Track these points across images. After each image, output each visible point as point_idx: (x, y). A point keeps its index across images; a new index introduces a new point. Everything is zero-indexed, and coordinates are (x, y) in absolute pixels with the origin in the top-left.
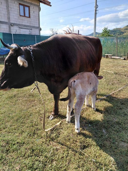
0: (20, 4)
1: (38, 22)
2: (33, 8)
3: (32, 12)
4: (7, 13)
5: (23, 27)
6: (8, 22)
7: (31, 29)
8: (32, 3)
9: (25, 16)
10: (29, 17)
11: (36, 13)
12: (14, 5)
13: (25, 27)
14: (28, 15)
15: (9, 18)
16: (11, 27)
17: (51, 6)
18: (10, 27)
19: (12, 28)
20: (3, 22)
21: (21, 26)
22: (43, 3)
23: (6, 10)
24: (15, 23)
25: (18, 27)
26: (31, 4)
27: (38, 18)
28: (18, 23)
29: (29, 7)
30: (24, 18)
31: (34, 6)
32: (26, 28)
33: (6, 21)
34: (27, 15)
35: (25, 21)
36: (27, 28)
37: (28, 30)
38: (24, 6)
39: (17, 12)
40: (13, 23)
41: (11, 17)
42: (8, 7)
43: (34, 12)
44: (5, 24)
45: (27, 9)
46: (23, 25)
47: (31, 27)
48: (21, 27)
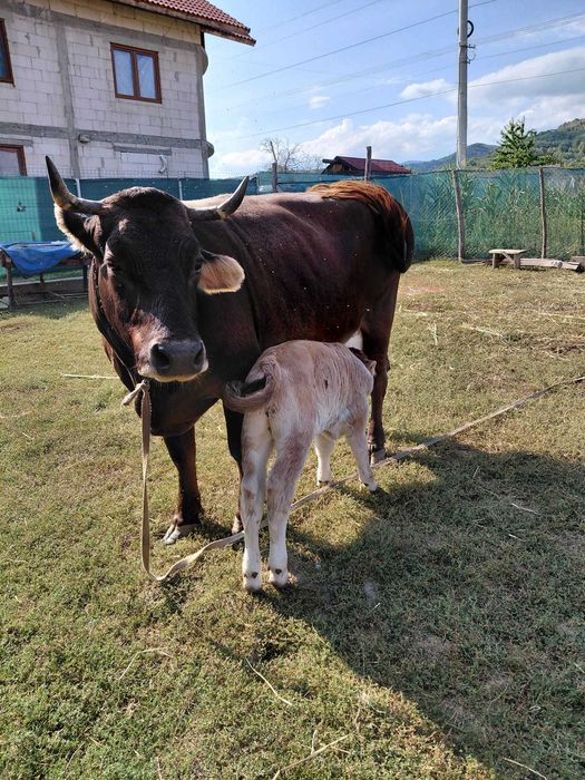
0: (115, 47)
1: (196, 116)
2: (175, 60)
3: (171, 76)
4: (59, 90)
5: (134, 146)
6: (66, 126)
7: (168, 153)
8: (168, 36)
9: (137, 96)
10: (159, 99)
11: (189, 77)
12: (92, 51)
13: (139, 146)
14: (154, 92)
15: (69, 111)
16: (80, 148)
17: (253, 42)
18: (76, 149)
19: (83, 151)
20: (45, 128)
21: (121, 142)
22: (218, 31)
23: (56, 78)
24: (99, 130)
25: (110, 145)
26: (165, 41)
27: (194, 99)
28: (109, 128)
29: (154, 55)
30: (133, 105)
31: (178, 51)
32: (144, 146)
33: (59, 122)
34: (147, 89)
35: (141, 119)
36: (148, 147)
37: (154, 158)
38: (134, 52)
39: (103, 83)
40: (85, 132)
41: (77, 103)
42: (63, 63)
43: (177, 74)
44: (55, 137)
45: (145, 64)
46: (131, 135)
47: (164, 145)
48: (120, 145)
